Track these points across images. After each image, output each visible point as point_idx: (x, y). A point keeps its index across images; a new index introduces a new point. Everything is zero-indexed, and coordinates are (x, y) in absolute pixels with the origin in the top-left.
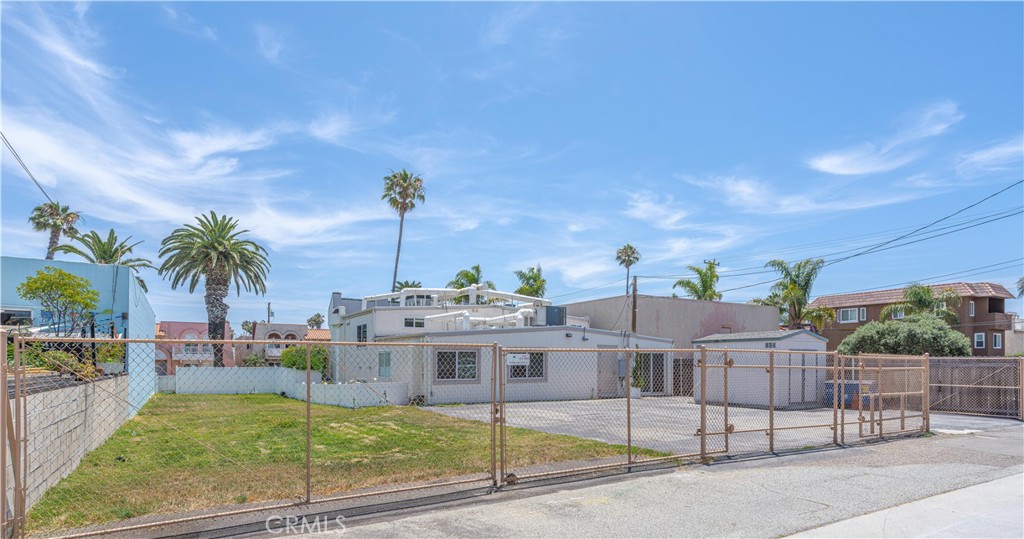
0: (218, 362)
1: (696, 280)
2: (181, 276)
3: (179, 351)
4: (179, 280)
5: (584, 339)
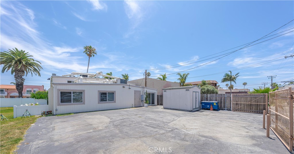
1: (162, 77)
2: (6, 68)
5: (129, 88)
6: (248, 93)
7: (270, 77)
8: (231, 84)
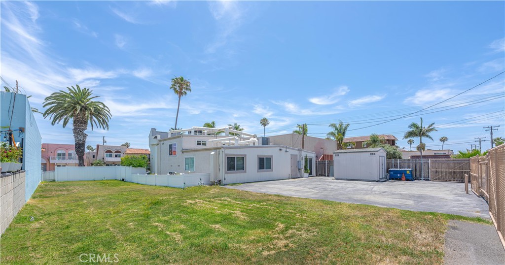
0: (81, 164)
2: (58, 118)
3: (54, 159)
4: (56, 120)
5: (286, 152)
6: (450, 158)
7: (488, 129)
8: (421, 142)
